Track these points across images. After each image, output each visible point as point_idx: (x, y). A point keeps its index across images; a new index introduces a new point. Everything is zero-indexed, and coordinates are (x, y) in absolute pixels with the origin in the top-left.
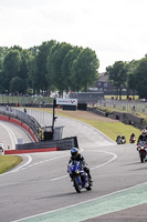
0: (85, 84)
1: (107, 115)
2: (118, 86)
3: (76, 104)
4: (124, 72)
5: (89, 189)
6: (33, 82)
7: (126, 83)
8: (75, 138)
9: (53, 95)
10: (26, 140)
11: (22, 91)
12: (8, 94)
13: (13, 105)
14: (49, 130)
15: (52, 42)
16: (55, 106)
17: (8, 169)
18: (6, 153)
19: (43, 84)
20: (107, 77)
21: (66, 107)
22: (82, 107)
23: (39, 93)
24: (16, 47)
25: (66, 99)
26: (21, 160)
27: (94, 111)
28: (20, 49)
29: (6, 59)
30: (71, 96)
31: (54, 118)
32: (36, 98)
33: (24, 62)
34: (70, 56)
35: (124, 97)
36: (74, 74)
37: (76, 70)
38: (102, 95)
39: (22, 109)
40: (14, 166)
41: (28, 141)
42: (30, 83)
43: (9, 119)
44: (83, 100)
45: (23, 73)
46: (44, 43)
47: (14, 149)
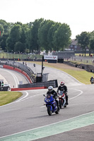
0: (62, 46)
1: (76, 66)
3: (56, 59)
4: (87, 38)
5: (57, 113)
6: (29, 45)
7: (89, 46)
8: (56, 81)
9: (42, 53)
10: (25, 82)
11: (22, 51)
12: (13, 53)
13: (17, 60)
14: (40, 75)
15: (41, 20)
16: (43, 60)
17: (13, 100)
18: (12, 90)
19: (35, 46)
20: (77, 42)
21: (50, 61)
22: (61, 61)
23: (33, 52)
24: (18, 23)
25: (50, 56)
26: (21, 94)
27: (68, 63)
28: (21, 24)
29: (12, 31)
30: (54, 54)
31: (43, 68)
32: (31, 55)
33: (23, 32)
34: (52, 29)
35: (87, 55)
36: (55, 40)
37: (57, 37)
38: (74, 54)
39: (21, 62)
40: (17, 98)
41: (26, 83)
42: (27, 45)
43: (14, 68)
44: (61, 57)
45: (23, 40)
46: (36, 20)
47: (17, 87)
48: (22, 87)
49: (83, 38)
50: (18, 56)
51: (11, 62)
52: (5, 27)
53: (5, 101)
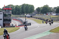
0: (32, 12)
1: (36, 18)
2: (39, 12)
3: (30, 16)
4: (40, 9)
6: (21, 12)
8: (30, 23)
9: (25, 15)
12: (16, 15)
16: (26, 17)
17: (17, 30)
18: (16, 27)
19: (23, 13)
21: (28, 17)
25: (28, 15)
26: (19, 28)
27: (34, 17)
28: (18, 6)
29: (15, 8)
31: (26, 19)
33: (19, 8)
34: (28, 7)
35: (40, 14)
37: (30, 9)
38: (35, 14)
39: (19, 18)
40: (18, 29)
43: (16, 20)
45: (19, 11)
46: (23, 4)
47: (18, 26)
48: (19, 26)
49: (38, 9)
50: (18, 16)
51: (15, 18)
52: (13, 7)
53: (14, 30)
